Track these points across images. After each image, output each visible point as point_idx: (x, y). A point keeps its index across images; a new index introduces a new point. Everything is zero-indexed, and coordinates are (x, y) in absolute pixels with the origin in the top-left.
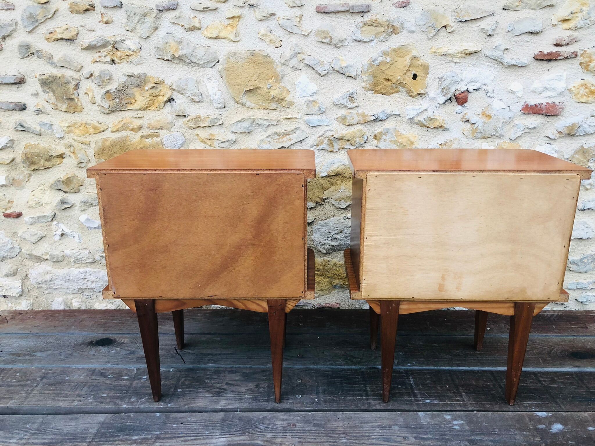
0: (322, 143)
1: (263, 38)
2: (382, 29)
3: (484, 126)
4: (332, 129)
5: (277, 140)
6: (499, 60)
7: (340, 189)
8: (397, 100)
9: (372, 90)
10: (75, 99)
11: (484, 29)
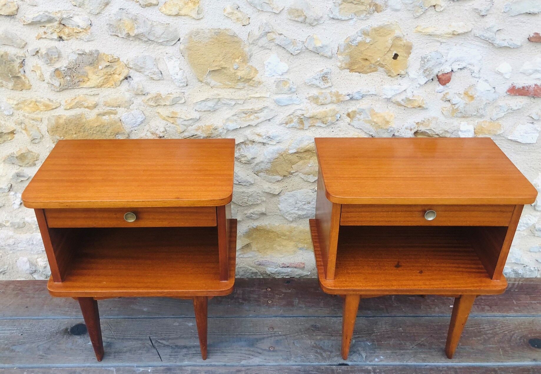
0: (291, 121)
1: (230, 16)
2: (363, 8)
3: (465, 107)
4: (303, 109)
5: (244, 118)
6: (490, 41)
7: (309, 163)
8: (374, 79)
9: (348, 69)
10: (22, 77)
11: (478, 9)
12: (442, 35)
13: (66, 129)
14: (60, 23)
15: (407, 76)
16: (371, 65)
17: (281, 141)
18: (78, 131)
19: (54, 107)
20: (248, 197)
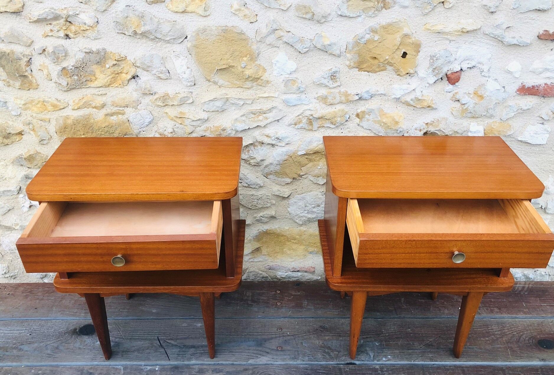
0: (300, 122)
1: (237, 13)
2: (371, 4)
3: (474, 107)
4: (312, 109)
5: (252, 119)
6: (499, 39)
7: (318, 165)
8: (383, 78)
9: (357, 68)
10: (29, 76)
11: (486, 5)
12: (450, 33)
13: (75, 129)
14: (67, 21)
15: (416, 75)
16: (379, 63)
17: (290, 142)
18: (86, 132)
19: (62, 107)
20: (258, 199)
